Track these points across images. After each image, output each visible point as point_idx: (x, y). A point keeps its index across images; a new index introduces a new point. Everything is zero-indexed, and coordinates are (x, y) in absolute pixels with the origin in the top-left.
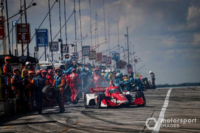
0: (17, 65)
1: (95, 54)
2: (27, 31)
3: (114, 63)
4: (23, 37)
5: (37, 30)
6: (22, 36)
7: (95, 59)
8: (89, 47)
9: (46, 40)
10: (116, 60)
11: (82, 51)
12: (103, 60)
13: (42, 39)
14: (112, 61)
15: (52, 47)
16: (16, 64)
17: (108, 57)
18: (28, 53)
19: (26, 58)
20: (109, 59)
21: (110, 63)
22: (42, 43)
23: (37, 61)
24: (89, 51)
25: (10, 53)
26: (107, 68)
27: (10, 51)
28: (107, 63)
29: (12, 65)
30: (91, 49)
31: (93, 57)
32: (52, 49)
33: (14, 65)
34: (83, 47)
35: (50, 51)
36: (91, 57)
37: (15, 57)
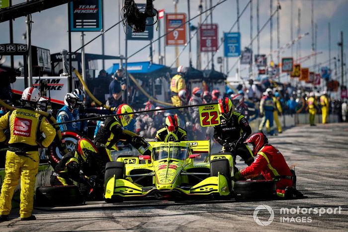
0: (199, 82)
1: (299, 70)
2: (213, 34)
3: (323, 82)
4: (209, 43)
5: (225, 34)
6: (207, 41)
7: (299, 76)
8: (292, 59)
9: (238, 49)
10: (327, 79)
11: (283, 64)
12: (310, 78)
13: (232, 46)
14: (322, 80)
15: (244, 58)
16: (198, 80)
17: (317, 75)
18: (213, 65)
19: (210, 72)
20: (317, 78)
21: (319, 83)
22: (232, 52)
23: (224, 76)
24: (291, 65)
25: (191, 65)
26: (313, 89)
27: (191, 62)
28: (314, 83)
29: (193, 82)
30: (295, 63)
31: (297, 74)
32: (244, 61)
33: (195, 82)
34: (283, 59)
35: (242, 63)
36: (293, 74)
37: (197, 70)
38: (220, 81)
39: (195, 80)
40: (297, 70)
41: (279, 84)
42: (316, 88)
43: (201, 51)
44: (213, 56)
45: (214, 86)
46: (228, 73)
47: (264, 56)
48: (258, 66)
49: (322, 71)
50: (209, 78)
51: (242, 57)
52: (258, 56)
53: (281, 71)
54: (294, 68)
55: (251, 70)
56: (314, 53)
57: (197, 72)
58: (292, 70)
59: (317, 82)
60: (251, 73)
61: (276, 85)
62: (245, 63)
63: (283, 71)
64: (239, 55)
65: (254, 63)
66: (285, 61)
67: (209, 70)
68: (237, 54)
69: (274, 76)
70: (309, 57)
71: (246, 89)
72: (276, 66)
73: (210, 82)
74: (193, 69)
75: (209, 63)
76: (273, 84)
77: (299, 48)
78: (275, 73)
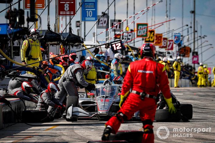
0: (57, 44)
1: (154, 34)
7: (153, 42)
8: (146, 24)
9: (95, 14)
10: (179, 45)
11: (138, 30)
12: (163, 44)
13: (89, 11)
14: (174, 45)
15: (101, 23)
16: (56, 42)
17: (170, 41)
18: (70, 29)
19: (67, 36)
20: (170, 44)
21: (172, 49)
22: (89, 17)
23: (82, 40)
24: (145, 30)
25: (49, 28)
26: (167, 54)
27: (49, 25)
28: (168, 48)
29: (51, 44)
30: (149, 29)
31: (151, 40)
32: (100, 25)
33: (53, 45)
34: (138, 25)
35: (98, 27)
36: (147, 40)
37: (54, 33)
38: (77, 44)
39: (53, 43)
40: (152, 35)
41: (134, 49)
42: (169, 53)
43: (59, 14)
44: (71, 19)
45: (71, 49)
46: (85, 36)
47: (120, 21)
48: (115, 31)
49: (175, 37)
50: (66, 41)
51: (99, 21)
52: (115, 20)
53: (136, 36)
54: (149, 33)
55: (107, 34)
56: (168, 20)
57: (54, 35)
58: (146, 36)
59: (170, 47)
60: (107, 37)
61: (131, 50)
62: (102, 27)
63: (138, 36)
64: (96, 20)
65: (110, 28)
66: (140, 27)
67: (66, 33)
68: (94, 19)
69: (128, 41)
70: (162, 24)
71: (102, 53)
72: (132, 31)
73: (67, 45)
74: (51, 32)
75: (66, 26)
76: (128, 48)
77: (154, 14)
78: (130, 37)
